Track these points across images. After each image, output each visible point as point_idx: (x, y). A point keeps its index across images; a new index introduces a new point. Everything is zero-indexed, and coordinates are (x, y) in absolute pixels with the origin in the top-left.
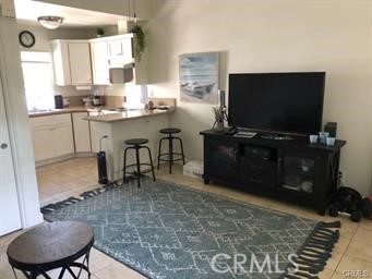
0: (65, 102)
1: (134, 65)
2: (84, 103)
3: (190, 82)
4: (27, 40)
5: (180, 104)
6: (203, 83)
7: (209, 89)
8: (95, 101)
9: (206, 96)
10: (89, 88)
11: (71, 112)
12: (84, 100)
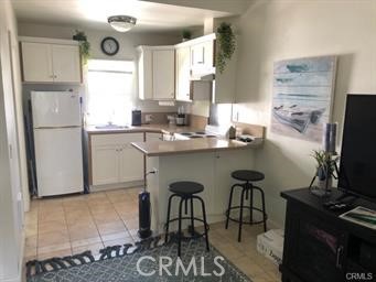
0: (147, 119)
1: (214, 76)
2: (168, 121)
3: (287, 104)
4: (110, 47)
5: (270, 136)
6: (307, 107)
7: (314, 117)
8: (179, 120)
9: (310, 128)
10: (172, 104)
11: (145, 132)
12: (170, 117)
